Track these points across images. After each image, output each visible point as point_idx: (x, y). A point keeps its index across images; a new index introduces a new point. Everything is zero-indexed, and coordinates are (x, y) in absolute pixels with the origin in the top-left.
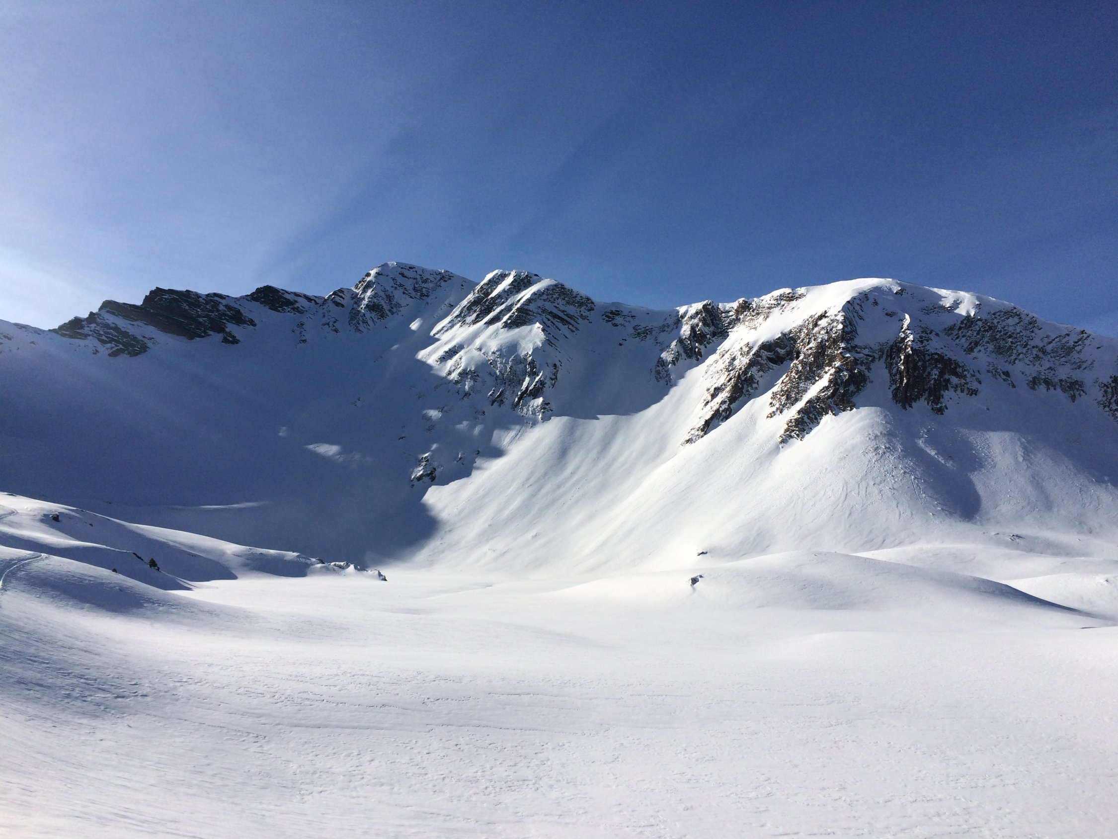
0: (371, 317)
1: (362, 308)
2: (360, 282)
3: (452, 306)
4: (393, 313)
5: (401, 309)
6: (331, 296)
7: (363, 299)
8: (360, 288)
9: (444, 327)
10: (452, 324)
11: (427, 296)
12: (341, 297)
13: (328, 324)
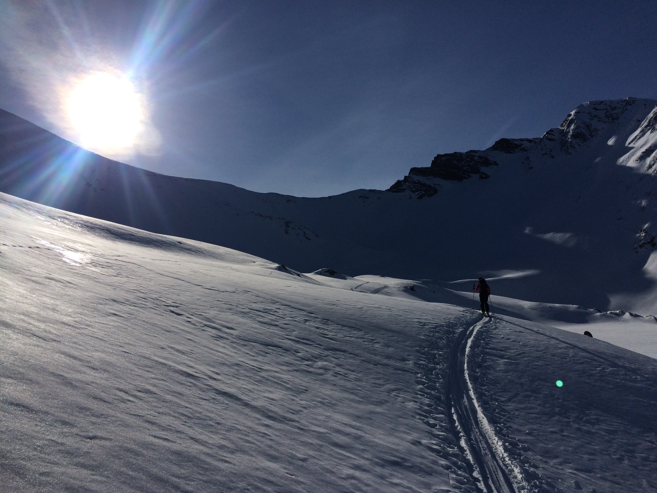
0: (576, 143)
1: (569, 138)
2: (564, 122)
3: (640, 121)
4: (592, 136)
5: (598, 132)
6: (545, 135)
7: (569, 132)
8: (565, 125)
9: (637, 136)
10: (643, 133)
11: (618, 119)
12: (552, 134)
13: (546, 154)
